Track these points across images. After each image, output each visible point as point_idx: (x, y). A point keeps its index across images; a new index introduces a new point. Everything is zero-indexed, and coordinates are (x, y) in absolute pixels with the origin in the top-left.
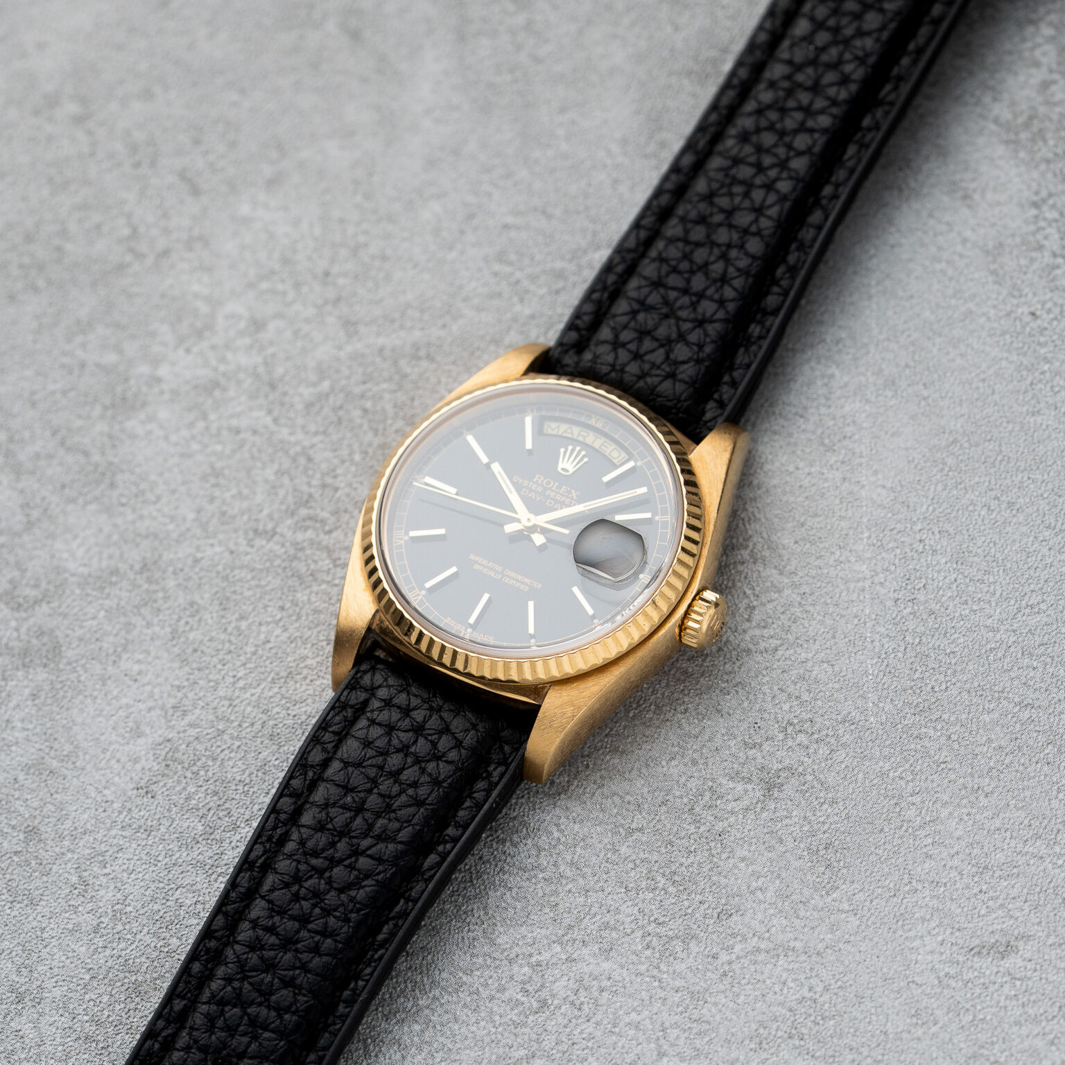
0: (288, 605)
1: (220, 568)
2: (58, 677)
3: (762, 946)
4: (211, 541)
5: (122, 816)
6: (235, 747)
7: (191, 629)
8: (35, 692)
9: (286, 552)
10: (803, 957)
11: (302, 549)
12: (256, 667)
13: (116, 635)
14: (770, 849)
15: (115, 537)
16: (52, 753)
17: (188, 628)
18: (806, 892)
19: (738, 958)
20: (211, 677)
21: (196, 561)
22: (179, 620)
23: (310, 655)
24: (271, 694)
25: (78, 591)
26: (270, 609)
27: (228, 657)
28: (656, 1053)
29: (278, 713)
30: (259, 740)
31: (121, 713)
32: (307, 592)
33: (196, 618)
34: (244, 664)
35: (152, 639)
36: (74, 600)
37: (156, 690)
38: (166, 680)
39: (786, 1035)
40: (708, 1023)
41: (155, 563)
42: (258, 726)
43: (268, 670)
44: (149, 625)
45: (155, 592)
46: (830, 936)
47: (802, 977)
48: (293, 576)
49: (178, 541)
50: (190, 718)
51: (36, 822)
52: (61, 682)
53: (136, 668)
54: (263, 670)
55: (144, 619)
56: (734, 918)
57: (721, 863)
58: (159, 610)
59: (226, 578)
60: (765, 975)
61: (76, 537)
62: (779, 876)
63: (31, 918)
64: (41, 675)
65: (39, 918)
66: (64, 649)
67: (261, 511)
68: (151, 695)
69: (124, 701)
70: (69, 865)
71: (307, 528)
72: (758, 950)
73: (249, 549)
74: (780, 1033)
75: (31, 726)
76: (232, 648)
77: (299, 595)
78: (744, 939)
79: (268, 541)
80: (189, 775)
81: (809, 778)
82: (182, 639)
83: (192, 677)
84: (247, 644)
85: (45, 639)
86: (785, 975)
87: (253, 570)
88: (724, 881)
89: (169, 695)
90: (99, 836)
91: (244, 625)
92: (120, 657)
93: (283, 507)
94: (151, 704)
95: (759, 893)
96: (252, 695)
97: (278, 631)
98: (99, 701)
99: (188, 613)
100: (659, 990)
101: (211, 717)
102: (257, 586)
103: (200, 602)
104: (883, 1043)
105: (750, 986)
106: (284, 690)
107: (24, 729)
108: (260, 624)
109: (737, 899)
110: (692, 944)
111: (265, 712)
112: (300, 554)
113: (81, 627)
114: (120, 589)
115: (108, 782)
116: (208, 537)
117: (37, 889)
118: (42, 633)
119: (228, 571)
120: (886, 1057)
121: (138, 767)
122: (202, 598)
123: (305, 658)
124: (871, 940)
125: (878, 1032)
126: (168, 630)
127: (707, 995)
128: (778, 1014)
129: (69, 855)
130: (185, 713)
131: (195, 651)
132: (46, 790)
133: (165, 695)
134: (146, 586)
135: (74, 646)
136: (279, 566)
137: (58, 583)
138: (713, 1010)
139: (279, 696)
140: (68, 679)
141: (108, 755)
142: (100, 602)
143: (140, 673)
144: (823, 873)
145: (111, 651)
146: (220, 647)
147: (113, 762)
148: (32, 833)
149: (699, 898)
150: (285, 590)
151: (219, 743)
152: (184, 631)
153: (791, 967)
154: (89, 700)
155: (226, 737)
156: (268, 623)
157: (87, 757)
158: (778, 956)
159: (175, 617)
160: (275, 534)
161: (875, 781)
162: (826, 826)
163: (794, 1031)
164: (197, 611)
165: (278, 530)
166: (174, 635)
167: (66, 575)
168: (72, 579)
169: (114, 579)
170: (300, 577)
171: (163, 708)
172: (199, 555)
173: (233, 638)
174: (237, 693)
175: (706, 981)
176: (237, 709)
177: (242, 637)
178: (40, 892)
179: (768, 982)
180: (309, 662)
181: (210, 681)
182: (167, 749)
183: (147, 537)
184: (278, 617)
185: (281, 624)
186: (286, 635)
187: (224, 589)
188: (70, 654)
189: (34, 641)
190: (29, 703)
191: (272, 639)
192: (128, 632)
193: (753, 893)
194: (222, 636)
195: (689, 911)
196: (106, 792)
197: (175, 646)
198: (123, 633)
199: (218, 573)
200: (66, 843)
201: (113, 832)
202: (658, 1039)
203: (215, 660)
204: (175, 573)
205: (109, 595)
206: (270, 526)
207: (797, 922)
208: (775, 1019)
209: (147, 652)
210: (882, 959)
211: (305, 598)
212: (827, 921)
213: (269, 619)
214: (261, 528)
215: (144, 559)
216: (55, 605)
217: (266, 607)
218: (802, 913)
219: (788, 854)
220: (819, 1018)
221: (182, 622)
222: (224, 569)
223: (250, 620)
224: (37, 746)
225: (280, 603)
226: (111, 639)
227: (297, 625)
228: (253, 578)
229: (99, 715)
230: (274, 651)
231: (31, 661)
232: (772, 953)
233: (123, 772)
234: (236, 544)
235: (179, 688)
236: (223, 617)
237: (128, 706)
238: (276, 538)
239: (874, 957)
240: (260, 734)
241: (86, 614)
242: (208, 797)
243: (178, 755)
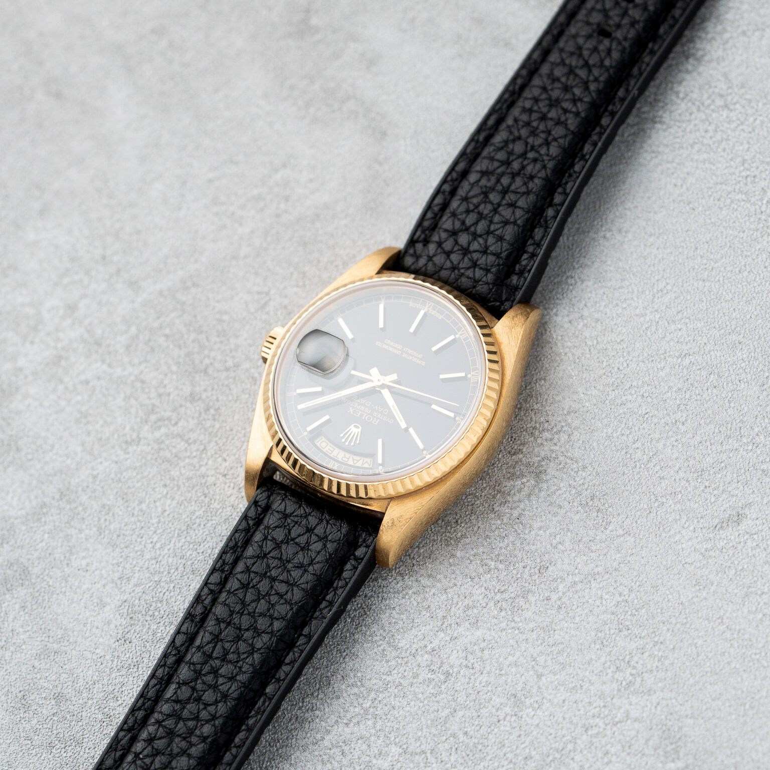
0: (168, 482)
1: (113, 475)
2: (34, 589)
3: (577, 580)
4: (99, 460)
5: (115, 663)
6: (171, 588)
7: (110, 523)
8: (23, 605)
9: (152, 448)
10: (607, 576)
11: (163, 442)
12: (164, 531)
13: (62, 546)
14: (555, 514)
15: (34, 483)
16: (51, 640)
17: (107, 523)
18: (591, 533)
19: (564, 593)
20: (136, 548)
21: (95, 477)
22: (99, 520)
23: (196, 508)
24: (181, 544)
25: (24, 528)
26: (157, 490)
27: (143, 531)
28: (535, 677)
29: (190, 555)
30: (186, 577)
31: (86, 596)
32: (177, 468)
33: (111, 514)
34: (155, 532)
35: (86, 539)
36: (24, 535)
37: (103, 572)
38: (107, 562)
39: (617, 631)
40: (562, 643)
41: (68, 489)
42: (181, 568)
43: (173, 529)
44: (80, 531)
45: (76, 508)
46: (618, 555)
47: (611, 589)
48: (163, 462)
49: (77, 469)
50: (134, 581)
51: (59, 689)
52: (37, 591)
53: (84, 562)
54: (169, 531)
55: (76, 529)
56: (550, 568)
57: (526, 537)
58: (83, 519)
59: (119, 481)
60: (587, 597)
61: (8, 493)
62: (568, 530)
63: (82, 753)
64: (22, 592)
65: (87, 751)
66: (30, 569)
67: (124, 428)
68: (101, 576)
69: (85, 587)
70: (93, 709)
71: (160, 428)
72: (575, 583)
73: (127, 456)
74: (612, 631)
75: (29, 628)
76: (143, 524)
77: (173, 473)
78: (563, 579)
79: (137, 445)
80: (148, 618)
81: (561, 458)
82: (107, 532)
83: (123, 554)
84: (151, 518)
85: (15, 568)
86: (599, 592)
87: (135, 469)
88: (533, 548)
89: (113, 571)
90: (105, 682)
91: (144, 506)
92: (70, 560)
93: (139, 420)
94: (103, 582)
95: (560, 546)
96: (169, 550)
97: (169, 501)
98: (68, 594)
99: (103, 513)
100: (520, 635)
101: (147, 575)
102: (143, 478)
103: (108, 503)
104: (683, 611)
105: (580, 609)
106: (188, 538)
107: (25, 632)
108: (155, 502)
109: (547, 556)
110: (530, 597)
111: (182, 557)
112: (162, 446)
113: (36, 550)
114: (52, 515)
115: (96, 644)
116: (96, 459)
117: (77, 732)
118: (12, 564)
119: (119, 476)
120: (689, 619)
121: (112, 626)
122: (109, 500)
123: (193, 513)
124: (647, 547)
125: (677, 605)
126: (95, 529)
127: (553, 625)
128: (605, 619)
129: (90, 702)
130: (129, 579)
131: (119, 536)
132: (57, 665)
133: (111, 573)
134: (68, 507)
135: (36, 564)
136: (152, 459)
137: (9, 527)
138: (561, 633)
139: (187, 543)
140: (41, 588)
141: (89, 626)
142: (42, 528)
143: (87, 565)
144: (597, 516)
145: (62, 558)
146: (134, 527)
147: (94, 630)
148: (59, 697)
149: (521, 564)
150: (162, 473)
151: (160, 590)
152: (106, 526)
153: (601, 586)
154: (61, 596)
155: (162, 584)
156: (160, 499)
157: (75, 633)
158: (590, 582)
159: (96, 519)
160: (140, 439)
161: (606, 444)
162: (586, 486)
163: (621, 626)
164: (109, 509)
165: (141, 436)
166: (100, 531)
167: (12, 520)
168: (16, 522)
169: (45, 510)
170: (169, 461)
171: (113, 581)
172: (95, 473)
173: (140, 518)
174: (158, 552)
175: (549, 617)
176: (162, 563)
177: (146, 515)
178: (81, 733)
179: (590, 601)
180: (197, 514)
181: (137, 552)
182: (127, 607)
183: (55, 475)
184: (165, 492)
185: (169, 496)
186: (175, 502)
187: (121, 488)
188: (36, 571)
189: (8, 572)
190: (22, 613)
191: (167, 508)
192: (68, 541)
193: (555, 547)
194: (133, 519)
195: (519, 576)
196: (97, 651)
197: (104, 538)
198: (65, 543)
199: (113, 479)
200: (85, 695)
201: (113, 675)
202: (533, 667)
203: (134, 536)
204: (83, 490)
205: (45, 522)
206: (134, 436)
207: (593, 555)
208: (605, 623)
209: (87, 549)
210: (659, 557)
211: (178, 473)
212: (612, 546)
213: (160, 496)
214: (129, 439)
215: (59, 489)
216: (12, 542)
217: (153, 489)
218: (594, 548)
219: (568, 514)
220: (634, 611)
221: (102, 521)
222: (116, 475)
223: (147, 502)
224: (38, 639)
225: (162, 483)
226: (59, 550)
227: (179, 493)
228: (137, 474)
229: (72, 603)
230: (171, 516)
231: (12, 585)
232: (585, 581)
233: (103, 634)
234: (117, 456)
235: (118, 564)
236: (128, 507)
237: (89, 589)
238: (142, 442)
239: (654, 558)
240: (185, 573)
241: (35, 541)
242: (167, 628)
243: (136, 608)
